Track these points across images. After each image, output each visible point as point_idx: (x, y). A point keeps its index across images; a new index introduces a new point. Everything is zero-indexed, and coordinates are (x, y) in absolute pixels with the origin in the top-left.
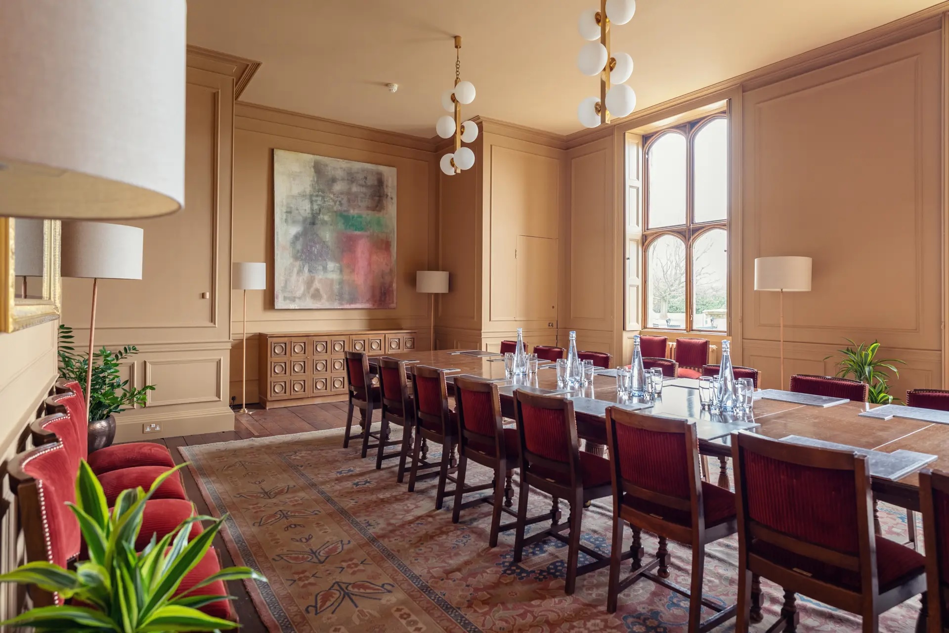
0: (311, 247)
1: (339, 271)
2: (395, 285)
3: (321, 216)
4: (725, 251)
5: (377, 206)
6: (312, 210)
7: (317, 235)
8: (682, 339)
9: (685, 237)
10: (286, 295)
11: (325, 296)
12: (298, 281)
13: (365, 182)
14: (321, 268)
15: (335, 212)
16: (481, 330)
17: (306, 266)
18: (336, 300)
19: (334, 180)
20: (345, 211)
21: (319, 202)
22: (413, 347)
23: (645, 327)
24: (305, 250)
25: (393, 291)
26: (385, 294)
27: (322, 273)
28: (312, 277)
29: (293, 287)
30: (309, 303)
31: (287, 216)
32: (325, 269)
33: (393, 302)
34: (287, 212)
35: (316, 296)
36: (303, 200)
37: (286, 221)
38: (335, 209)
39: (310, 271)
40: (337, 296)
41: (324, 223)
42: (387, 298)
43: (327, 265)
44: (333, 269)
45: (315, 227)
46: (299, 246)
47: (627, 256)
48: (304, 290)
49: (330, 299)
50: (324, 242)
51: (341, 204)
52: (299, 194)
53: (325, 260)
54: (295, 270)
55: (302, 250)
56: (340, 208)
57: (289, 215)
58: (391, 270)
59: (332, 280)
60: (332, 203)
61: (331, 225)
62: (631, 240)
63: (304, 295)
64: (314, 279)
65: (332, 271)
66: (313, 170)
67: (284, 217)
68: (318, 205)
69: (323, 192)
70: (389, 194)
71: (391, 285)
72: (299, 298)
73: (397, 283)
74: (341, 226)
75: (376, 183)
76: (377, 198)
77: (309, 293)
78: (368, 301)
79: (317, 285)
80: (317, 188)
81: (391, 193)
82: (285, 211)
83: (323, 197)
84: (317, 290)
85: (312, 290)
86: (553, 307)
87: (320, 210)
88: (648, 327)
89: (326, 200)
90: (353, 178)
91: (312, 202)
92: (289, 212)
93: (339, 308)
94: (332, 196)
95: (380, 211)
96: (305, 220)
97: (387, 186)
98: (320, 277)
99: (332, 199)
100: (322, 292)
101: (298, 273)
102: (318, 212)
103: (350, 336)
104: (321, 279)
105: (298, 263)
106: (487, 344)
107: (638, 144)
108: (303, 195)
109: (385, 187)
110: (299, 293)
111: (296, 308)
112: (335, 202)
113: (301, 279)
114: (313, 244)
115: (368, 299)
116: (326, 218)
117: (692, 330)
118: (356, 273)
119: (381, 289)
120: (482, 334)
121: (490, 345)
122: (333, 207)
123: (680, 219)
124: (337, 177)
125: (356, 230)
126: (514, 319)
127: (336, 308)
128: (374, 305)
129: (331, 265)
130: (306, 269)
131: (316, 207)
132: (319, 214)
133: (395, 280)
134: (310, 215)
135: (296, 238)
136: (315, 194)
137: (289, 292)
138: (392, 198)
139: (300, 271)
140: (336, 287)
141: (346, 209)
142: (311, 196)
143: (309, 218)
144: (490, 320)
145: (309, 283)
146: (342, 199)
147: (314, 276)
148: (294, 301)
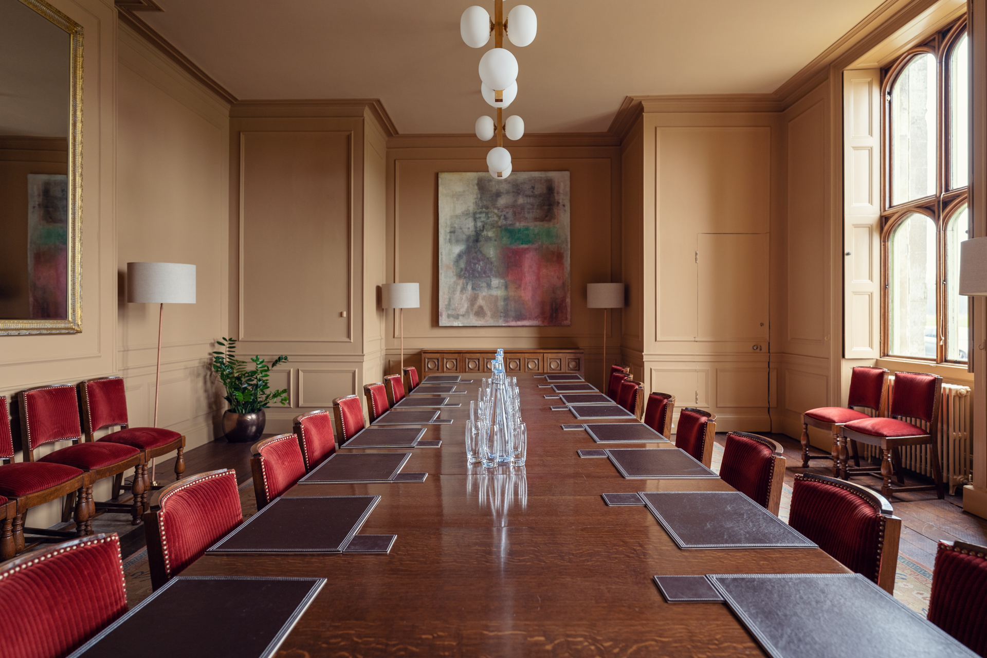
0: (475, 264)
1: (504, 287)
2: (568, 300)
3: (485, 233)
5: (546, 216)
6: (476, 227)
7: (481, 252)
9: (934, 212)
10: (450, 312)
11: (489, 314)
12: (461, 299)
13: (532, 192)
14: (484, 285)
15: (500, 227)
16: (643, 352)
17: (469, 284)
18: (501, 316)
19: (498, 195)
20: (510, 225)
21: (483, 219)
23: (885, 354)
24: (468, 268)
25: (566, 307)
26: (557, 309)
27: (486, 290)
28: (475, 294)
29: (457, 305)
30: (474, 321)
31: (450, 236)
32: (489, 286)
33: (566, 319)
34: (451, 232)
35: (480, 313)
36: (466, 219)
37: (450, 241)
38: (500, 223)
39: (473, 289)
40: (502, 312)
41: (488, 239)
42: (560, 315)
43: (491, 282)
44: (497, 286)
45: (479, 244)
46: (462, 264)
47: (846, 252)
48: (468, 307)
49: (494, 316)
50: (488, 259)
51: (506, 218)
52: (463, 213)
53: (489, 277)
54: (459, 288)
55: (466, 269)
56: (504, 222)
57: (452, 234)
58: (564, 284)
59: (497, 297)
60: (496, 219)
61: (495, 240)
62: (856, 226)
63: (467, 312)
64: (478, 296)
65: (497, 288)
66: (476, 187)
67: (448, 237)
68: (482, 222)
69: (487, 208)
70: (561, 201)
71: (563, 300)
72: (463, 316)
73: (571, 298)
74: (505, 241)
75: (545, 191)
76: (546, 207)
77: (472, 310)
78: (536, 318)
79: (480, 302)
80: (480, 205)
81: (563, 199)
82: (449, 231)
83: (487, 214)
84: (481, 307)
85: (476, 307)
86: (762, 325)
87: (483, 227)
88: (890, 353)
89: (489, 215)
90: (519, 189)
91: (475, 219)
92: (453, 232)
93: (504, 325)
94: (496, 211)
95: (550, 221)
96: (469, 237)
97: (558, 193)
98: (484, 294)
99: (496, 214)
100: (485, 308)
101: (461, 291)
102: (482, 229)
104: (485, 296)
105: (461, 282)
106: (651, 369)
107: (870, 84)
108: (466, 214)
109: (556, 195)
110: (463, 310)
111: (460, 325)
112: (499, 217)
113: (464, 297)
114: (476, 261)
115: (536, 315)
116: (490, 234)
117: (946, 361)
118: (522, 288)
119: (552, 305)
122: (497, 222)
124: (502, 191)
125: (522, 244)
126: (693, 339)
127: (501, 325)
128: (543, 322)
129: (495, 282)
130: (469, 287)
131: (479, 224)
132: (483, 230)
133: (569, 295)
134: (473, 233)
135: (460, 256)
136: (478, 211)
137: (453, 309)
138: (564, 206)
139: (463, 289)
140: (501, 303)
141: (511, 223)
142: (475, 214)
143: (473, 235)
144: (656, 340)
145: (473, 300)
146: (507, 213)
147: (478, 293)
148: (458, 318)
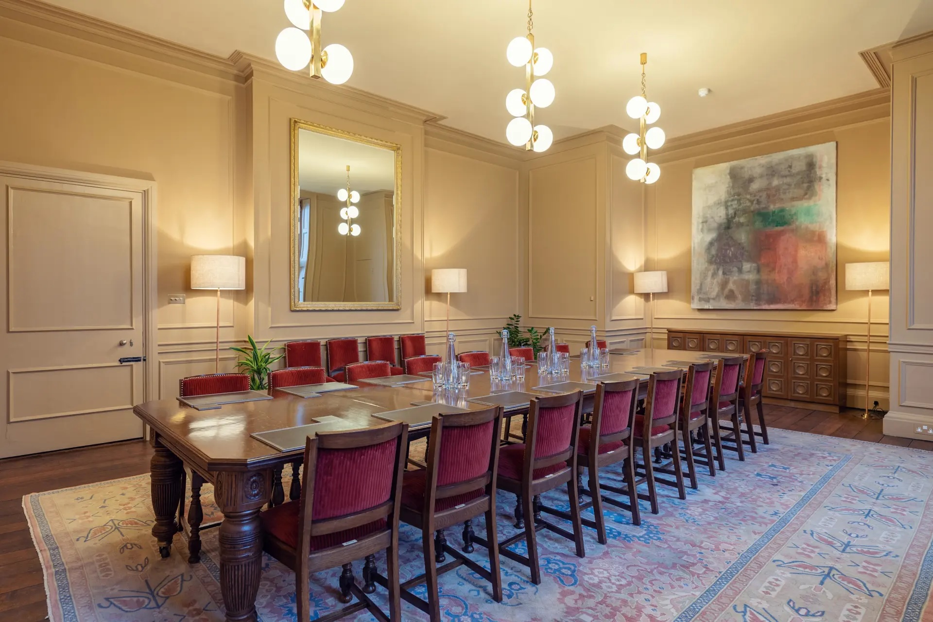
0: (726, 250)
1: (755, 272)
2: (834, 282)
3: (737, 219)
5: (806, 194)
6: (727, 215)
7: (732, 238)
10: (701, 296)
11: (740, 297)
12: (713, 283)
13: (789, 171)
14: (735, 269)
15: (752, 212)
17: (720, 269)
18: (752, 300)
19: (751, 180)
20: (763, 208)
21: (734, 206)
24: (719, 254)
26: (818, 293)
27: (737, 274)
28: (726, 278)
29: (708, 289)
30: (724, 304)
31: (703, 226)
32: (740, 271)
33: (832, 302)
34: (703, 222)
35: (731, 296)
36: (718, 208)
37: (702, 230)
38: (752, 208)
39: (724, 273)
40: (753, 296)
41: (740, 225)
42: (822, 298)
43: (742, 267)
44: (749, 270)
45: (730, 231)
46: (714, 252)
48: (719, 291)
49: (745, 300)
50: (740, 244)
51: (759, 202)
52: (715, 203)
53: (741, 261)
54: (710, 273)
55: (717, 255)
56: (757, 206)
57: (704, 224)
59: (748, 281)
60: (748, 204)
61: (748, 225)
63: (718, 296)
64: (729, 280)
65: (748, 272)
66: (728, 177)
67: (700, 226)
68: (733, 209)
69: (739, 195)
70: (824, 176)
72: (714, 299)
73: (836, 280)
74: (758, 224)
75: (804, 168)
76: (805, 185)
77: (723, 294)
79: (731, 286)
80: (732, 193)
81: (826, 173)
82: (701, 222)
83: (739, 200)
84: (732, 291)
85: (726, 291)
87: (735, 214)
89: (741, 202)
90: (774, 171)
91: (727, 208)
92: (705, 222)
93: (755, 308)
94: (748, 197)
95: (810, 198)
96: (720, 225)
97: (820, 167)
98: (735, 278)
99: (748, 199)
100: (737, 293)
102: (733, 216)
104: (736, 281)
105: (713, 267)
108: (718, 204)
109: (817, 170)
110: (714, 294)
111: (712, 308)
112: (752, 202)
113: (715, 281)
114: (727, 247)
115: (792, 298)
116: (742, 220)
118: (777, 271)
119: (812, 287)
122: (749, 207)
124: (755, 176)
125: (777, 226)
127: (752, 308)
128: (801, 305)
129: (747, 266)
130: (720, 272)
131: (731, 211)
132: (735, 216)
133: (834, 276)
134: (725, 221)
135: (711, 244)
136: (730, 199)
137: (704, 293)
138: (828, 180)
139: (714, 275)
140: (753, 287)
141: (764, 206)
142: (726, 202)
143: (724, 223)
145: (724, 285)
146: (760, 197)
147: (729, 278)
148: (709, 302)
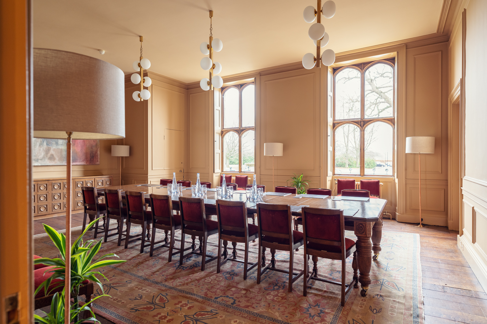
1: (65, 144)
2: (99, 152)
4: (254, 139)
8: (238, 176)
9: (239, 133)
11: (57, 159)
12: (40, 150)
14: (54, 143)
16: (148, 174)
17: (45, 142)
18: (64, 160)
22: (110, 184)
23: (222, 171)
25: (97, 155)
26: (93, 157)
27: (55, 146)
28: (49, 148)
29: (37, 154)
30: (47, 162)
32: (57, 144)
33: (98, 161)
35: (52, 158)
39: (47, 144)
40: (64, 158)
42: (95, 159)
43: (58, 141)
44: (62, 144)
47: (215, 140)
48: (44, 155)
49: (60, 159)
53: (57, 139)
54: (38, 144)
58: (96, 145)
59: (61, 150)
62: (217, 133)
63: (44, 158)
64: (50, 149)
65: (61, 145)
71: (96, 152)
72: (41, 160)
73: (100, 151)
77: (47, 156)
78: (83, 161)
79: (52, 152)
84: (52, 155)
85: (49, 155)
86: (182, 163)
88: (224, 171)
98: (54, 148)
100: (55, 155)
101: (40, 145)
103: (75, 180)
104: (55, 149)
105: (40, 140)
106: (150, 181)
107: (219, 91)
110: (41, 157)
111: (39, 165)
113: (42, 149)
115: (83, 159)
117: (242, 172)
118: (76, 146)
119: (91, 154)
120: (148, 176)
121: (152, 181)
123: (237, 125)
126: (164, 169)
127: (64, 165)
128: (87, 163)
129: (60, 142)
130: (45, 143)
133: (99, 150)
140: (64, 153)
144: (152, 170)
145: (48, 151)
148: (38, 161)
